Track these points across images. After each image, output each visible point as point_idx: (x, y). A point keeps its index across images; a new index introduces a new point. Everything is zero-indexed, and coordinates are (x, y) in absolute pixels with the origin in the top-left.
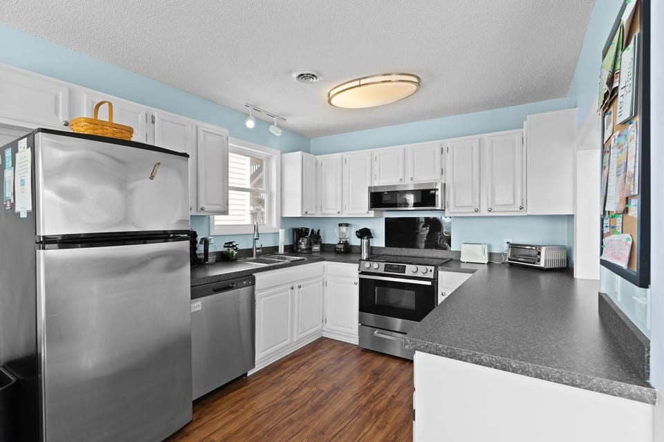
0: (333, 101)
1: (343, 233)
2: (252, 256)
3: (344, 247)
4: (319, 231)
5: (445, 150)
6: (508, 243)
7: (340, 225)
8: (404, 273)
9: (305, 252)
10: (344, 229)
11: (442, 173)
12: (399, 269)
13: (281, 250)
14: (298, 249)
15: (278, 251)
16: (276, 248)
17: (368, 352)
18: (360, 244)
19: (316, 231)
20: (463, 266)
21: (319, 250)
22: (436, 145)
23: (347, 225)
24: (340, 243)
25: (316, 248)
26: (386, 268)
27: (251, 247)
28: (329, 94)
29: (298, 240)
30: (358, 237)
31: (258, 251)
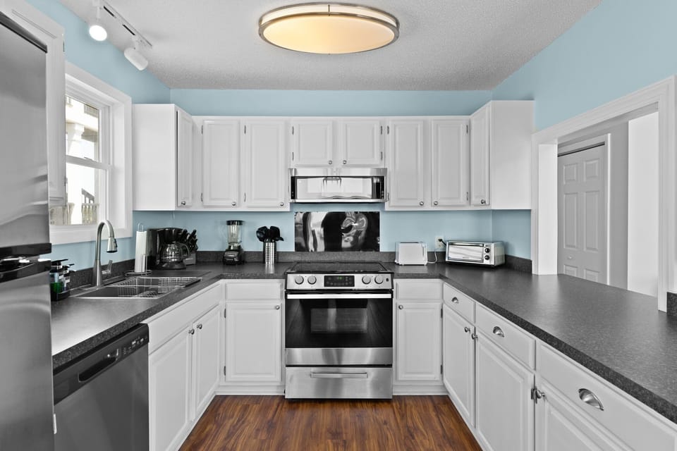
0: (266, 33)
1: (232, 235)
2: (95, 284)
3: (238, 255)
4: (195, 232)
5: (385, 130)
6: (441, 240)
7: (229, 223)
8: (354, 286)
9: (177, 266)
10: (234, 229)
11: (382, 158)
12: (345, 282)
13: (140, 267)
14: (162, 262)
15: (134, 269)
16: (130, 264)
17: (294, 402)
18: (262, 250)
19: (190, 232)
20: (401, 270)
21: (194, 262)
22: (375, 122)
23: (240, 223)
24: (229, 250)
25: (190, 259)
26: (327, 281)
27: (92, 266)
28: (261, 20)
29: (163, 248)
30: (261, 239)
31: (104, 272)
